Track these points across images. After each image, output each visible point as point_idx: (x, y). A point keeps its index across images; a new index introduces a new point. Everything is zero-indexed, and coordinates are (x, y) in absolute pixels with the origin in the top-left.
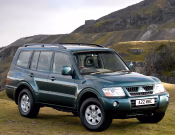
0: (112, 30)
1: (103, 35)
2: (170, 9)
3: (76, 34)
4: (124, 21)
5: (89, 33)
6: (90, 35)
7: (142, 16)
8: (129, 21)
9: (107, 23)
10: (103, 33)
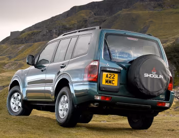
0: (39, 41)
1: (31, 46)
2: (95, 19)
3: (3, 45)
4: (50, 31)
5: (15, 44)
6: (17, 46)
7: (68, 26)
8: (55, 31)
9: (33, 34)
10: (30, 44)
